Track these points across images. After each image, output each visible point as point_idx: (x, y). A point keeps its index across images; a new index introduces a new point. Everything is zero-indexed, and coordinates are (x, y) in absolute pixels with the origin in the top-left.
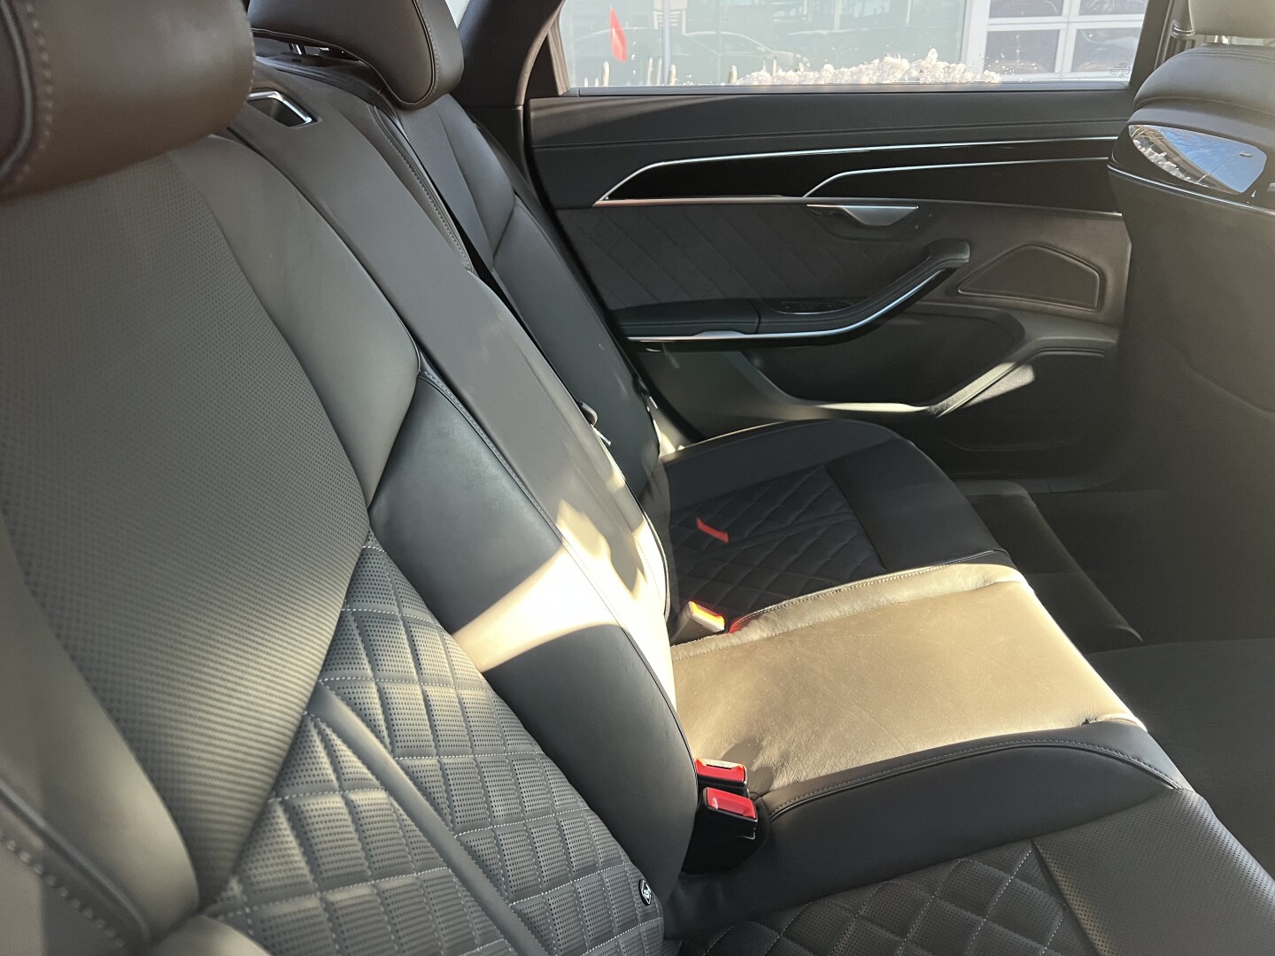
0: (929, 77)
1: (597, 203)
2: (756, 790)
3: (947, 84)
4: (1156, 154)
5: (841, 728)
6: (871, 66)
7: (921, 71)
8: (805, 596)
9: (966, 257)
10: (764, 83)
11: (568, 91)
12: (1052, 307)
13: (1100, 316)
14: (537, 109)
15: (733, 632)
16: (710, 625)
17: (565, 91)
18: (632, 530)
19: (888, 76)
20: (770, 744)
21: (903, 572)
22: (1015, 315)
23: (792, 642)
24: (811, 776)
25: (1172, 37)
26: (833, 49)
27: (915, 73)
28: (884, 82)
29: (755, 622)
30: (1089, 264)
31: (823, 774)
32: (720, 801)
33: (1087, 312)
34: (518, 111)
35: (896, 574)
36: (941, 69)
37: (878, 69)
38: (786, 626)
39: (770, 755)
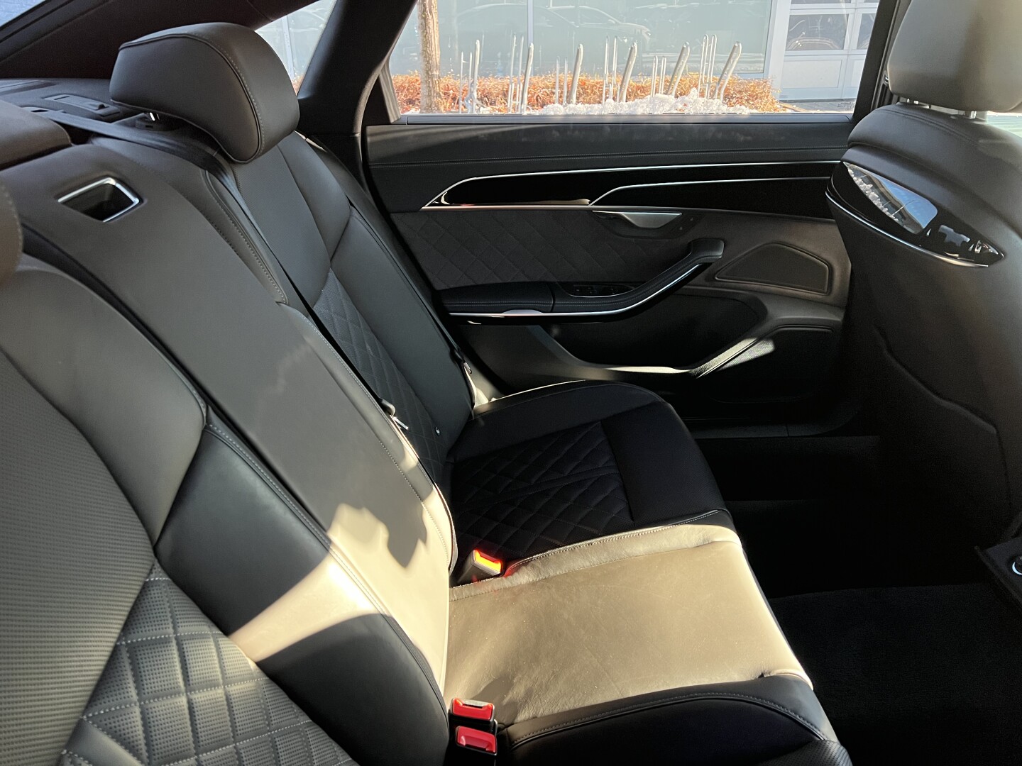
0: (691, 110)
1: (423, 208)
2: (504, 722)
3: (706, 115)
4: (865, 184)
5: (574, 671)
6: (644, 100)
7: (685, 105)
8: (564, 548)
9: (720, 254)
10: (558, 113)
11: (398, 119)
12: (790, 291)
13: (830, 299)
14: (372, 135)
15: (506, 577)
16: (489, 570)
17: (396, 119)
18: (422, 500)
19: (659, 108)
20: (519, 681)
21: (641, 530)
22: (760, 297)
23: (549, 588)
24: (547, 713)
25: (884, 85)
26: (670, 21)
27: (680, 106)
28: (655, 113)
29: (524, 568)
30: (819, 258)
31: (556, 711)
32: (467, 737)
33: (819, 296)
34: (355, 139)
35: (635, 532)
36: (701, 103)
37: (650, 102)
38: (547, 573)
39: (518, 691)
